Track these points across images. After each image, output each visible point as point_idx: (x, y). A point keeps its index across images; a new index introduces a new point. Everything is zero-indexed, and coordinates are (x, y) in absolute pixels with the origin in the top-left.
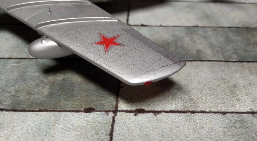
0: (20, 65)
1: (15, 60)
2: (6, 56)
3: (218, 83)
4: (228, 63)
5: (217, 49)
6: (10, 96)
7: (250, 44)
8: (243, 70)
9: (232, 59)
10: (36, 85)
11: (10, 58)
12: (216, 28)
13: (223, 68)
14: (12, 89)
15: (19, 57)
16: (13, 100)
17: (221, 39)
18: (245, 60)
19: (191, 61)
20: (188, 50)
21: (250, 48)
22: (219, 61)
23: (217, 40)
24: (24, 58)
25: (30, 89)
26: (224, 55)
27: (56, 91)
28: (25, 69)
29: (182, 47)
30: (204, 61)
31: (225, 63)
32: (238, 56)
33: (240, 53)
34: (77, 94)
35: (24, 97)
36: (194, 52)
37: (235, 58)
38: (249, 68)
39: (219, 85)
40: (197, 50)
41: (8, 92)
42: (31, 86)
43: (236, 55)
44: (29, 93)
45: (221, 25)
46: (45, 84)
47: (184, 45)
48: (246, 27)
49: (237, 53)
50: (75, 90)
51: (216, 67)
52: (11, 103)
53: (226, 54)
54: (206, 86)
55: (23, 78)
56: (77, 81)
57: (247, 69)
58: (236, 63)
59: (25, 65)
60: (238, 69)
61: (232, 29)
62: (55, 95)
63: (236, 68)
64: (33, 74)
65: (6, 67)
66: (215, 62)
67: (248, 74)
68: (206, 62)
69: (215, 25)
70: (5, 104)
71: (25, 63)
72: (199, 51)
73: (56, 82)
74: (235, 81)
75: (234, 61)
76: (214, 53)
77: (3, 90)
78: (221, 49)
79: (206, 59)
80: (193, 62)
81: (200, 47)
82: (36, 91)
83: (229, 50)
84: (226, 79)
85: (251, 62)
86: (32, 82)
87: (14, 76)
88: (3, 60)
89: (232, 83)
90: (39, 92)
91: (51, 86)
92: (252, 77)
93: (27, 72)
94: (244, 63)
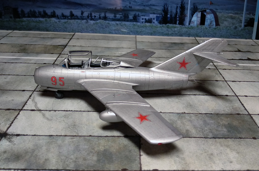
0: (74, 141)
1: (69, 137)
2: (63, 134)
3: (201, 152)
4: (206, 139)
5: (199, 129)
6: (72, 161)
8: (216, 144)
9: (209, 136)
10: (88, 154)
11: (66, 136)
13: (204, 143)
14: (72, 157)
15: (72, 135)
16: (75, 164)
17: (201, 122)
18: (217, 137)
20: (181, 130)
21: (220, 129)
22: (201, 138)
23: (199, 123)
24: (75, 136)
25: (84, 156)
26: (204, 133)
27: (102, 158)
28: (78, 144)
30: (191, 137)
31: (205, 139)
32: (213, 134)
33: (214, 132)
34: (115, 160)
35: (82, 162)
36: (184, 131)
37: (211, 135)
38: (220, 142)
39: (202, 154)
40: (186, 130)
41: (70, 159)
42: (85, 155)
44: (85, 159)
45: (200, 113)
46: (94, 153)
47: (177, 127)
48: (217, 113)
49: (212, 132)
50: (113, 157)
51: (199, 141)
52: (74, 166)
53: (205, 133)
54: (194, 154)
55: (78, 149)
56: (113, 151)
57: (219, 143)
58: (212, 139)
59: (77, 140)
60: (213, 143)
61: (207, 114)
62: (101, 161)
63: (211, 142)
64: (84, 147)
65: (65, 142)
66: (198, 138)
67: (220, 146)
68: (193, 138)
69: (196, 112)
70: (70, 166)
71: (77, 139)
73: (100, 152)
74: (212, 151)
75: (210, 137)
77: (67, 157)
78: (201, 129)
79: (193, 136)
81: (188, 128)
82: (89, 158)
84: (206, 149)
85: (221, 138)
86: (84, 152)
87: (72, 148)
88: (61, 137)
89: (210, 152)
90: (91, 159)
91: (97, 155)
92: (222, 148)
93: (79, 145)
94: (216, 139)
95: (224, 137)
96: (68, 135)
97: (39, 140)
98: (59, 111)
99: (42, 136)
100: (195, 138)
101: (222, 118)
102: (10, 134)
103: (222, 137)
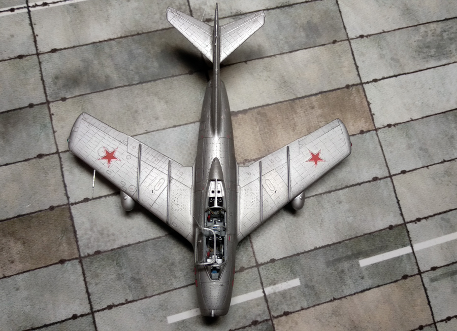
3: (124, 111)
4: (131, 87)
5: (122, 71)
7: (149, 57)
8: (142, 93)
12: (120, 39)
13: (127, 94)
17: (125, 56)
20: (99, 77)
21: (149, 64)
22: (124, 86)
23: (122, 57)
26: (128, 77)
29: (93, 75)
30: (112, 89)
32: (139, 77)
33: (141, 72)
36: (103, 79)
37: (137, 79)
38: (147, 90)
47: (94, 72)
49: (138, 73)
58: (138, 85)
63: (137, 91)
66: (121, 88)
67: (146, 96)
72: (107, 77)
74: (137, 106)
75: (136, 83)
76: (120, 77)
78: (125, 71)
79: (114, 86)
80: (104, 92)
81: (108, 71)
83: (132, 70)
84: (130, 105)
89: (134, 109)
92: (149, 99)
95: (153, 79)
100: (117, 89)
101: (155, 40)
103: (150, 79)
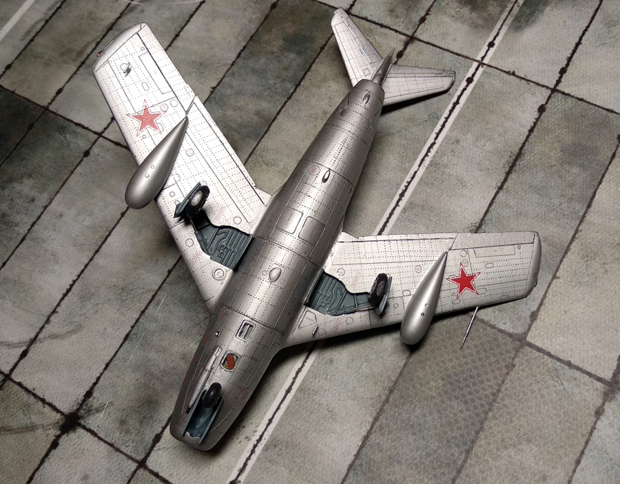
0: (165, 302)
1: (151, 307)
2: (136, 316)
4: (292, 98)
7: (279, 56)
8: (310, 92)
9: (289, 89)
11: (143, 312)
12: (230, 71)
14: (202, 316)
15: (147, 302)
18: (299, 80)
19: (268, 130)
22: (285, 104)
24: (153, 297)
29: (241, 125)
30: (276, 118)
31: (291, 100)
33: (286, 76)
37: (289, 86)
39: (316, 126)
40: (256, 115)
41: (205, 320)
43: (286, 82)
45: (231, 62)
48: (249, 38)
51: (290, 112)
53: (279, 90)
55: (190, 302)
57: (312, 87)
58: (298, 90)
59: (167, 297)
60: (307, 95)
61: (242, 55)
64: (190, 291)
65: (159, 318)
66: (284, 109)
67: (317, 90)
68: (278, 117)
69: (225, 69)
71: (163, 296)
74: (320, 109)
75: (293, 90)
76: (270, 101)
77: (198, 325)
83: (275, 84)
84: (311, 115)
87: (180, 311)
94: (302, 83)
95: (305, 70)
96: (144, 307)
97: (125, 360)
98: (58, 305)
99: (119, 353)
100: (281, 113)
101: (266, 38)
102: (75, 408)
103: (303, 73)
